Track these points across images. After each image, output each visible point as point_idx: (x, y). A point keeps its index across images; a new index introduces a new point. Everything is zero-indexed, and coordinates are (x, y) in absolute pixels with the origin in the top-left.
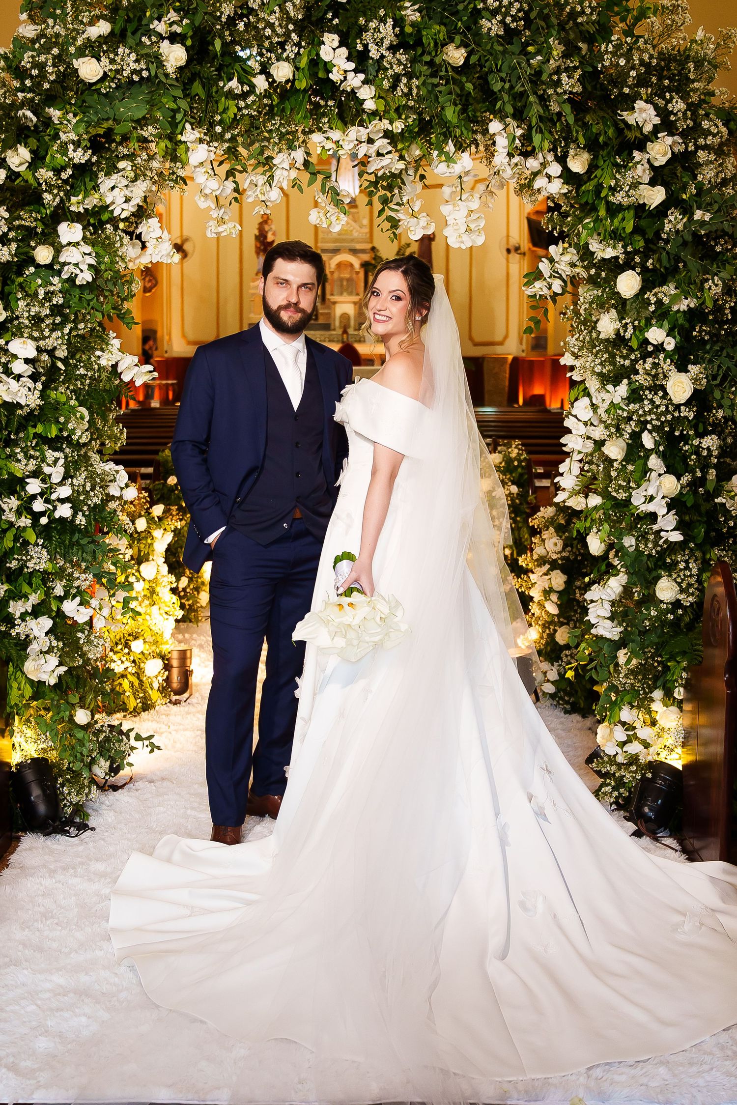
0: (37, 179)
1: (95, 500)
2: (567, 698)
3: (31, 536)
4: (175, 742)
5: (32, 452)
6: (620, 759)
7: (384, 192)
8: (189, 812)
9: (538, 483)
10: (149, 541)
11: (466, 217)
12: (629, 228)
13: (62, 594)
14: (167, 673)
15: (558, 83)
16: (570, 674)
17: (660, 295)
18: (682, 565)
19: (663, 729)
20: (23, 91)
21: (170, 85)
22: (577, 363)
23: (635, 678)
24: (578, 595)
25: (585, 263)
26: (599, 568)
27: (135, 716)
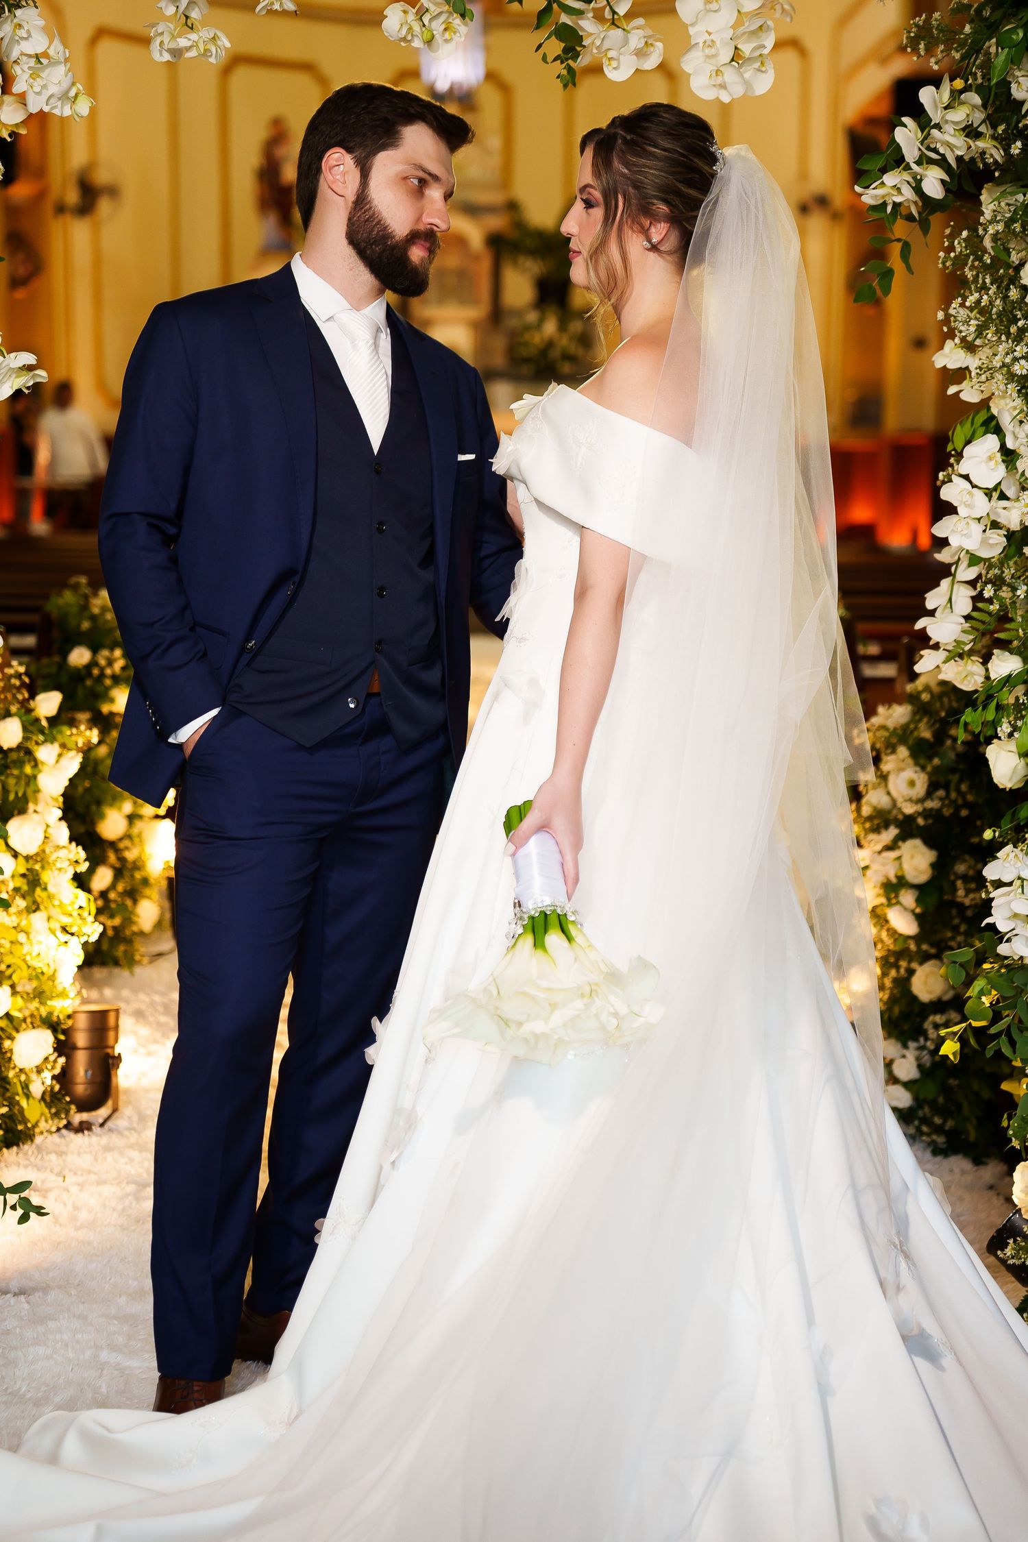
2: (937, 1120)
4: (76, 1208)
8: (104, 1355)
9: (870, 671)
10: (28, 769)
11: (733, 27)
14: (62, 1060)
16: (950, 1048)
22: (972, 362)
24: (961, 893)
25: (1001, 129)
26: (1014, 814)
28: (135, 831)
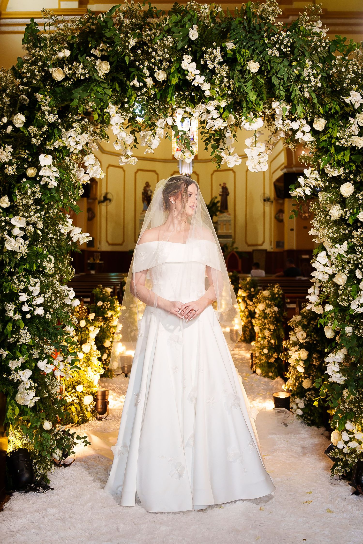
0: (28, 131)
1: (57, 306)
2: (309, 417)
3: (22, 325)
5: (22, 279)
6: (346, 451)
7: (214, 142)
9: (288, 306)
10: (87, 332)
11: (258, 156)
12: (347, 160)
13: (38, 357)
14: (95, 403)
15: (309, 81)
16: (315, 403)
20: (23, 85)
21: (101, 82)
22: (319, 233)
23: (354, 405)
24: (315, 362)
25: (323, 179)
26: (331, 345)
27: (78, 426)
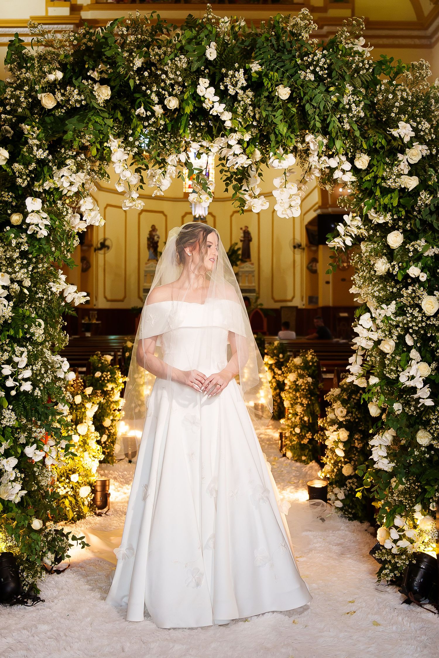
0: (12, 170)
1: (48, 380)
2: (350, 510)
3: (5, 404)
5: (6, 347)
6: (395, 551)
7: (236, 183)
9: (324, 376)
10: (83, 410)
11: (289, 198)
12: (395, 204)
13: (25, 442)
14: (93, 495)
15: (350, 110)
16: (358, 494)
17: (416, 246)
18: (433, 422)
19: (421, 531)
20: (5, 114)
21: (100, 110)
22: (362, 292)
23: (404, 497)
24: (357, 444)
25: (366, 227)
26: (377, 425)
27: (72, 523)
28: (114, 424)
